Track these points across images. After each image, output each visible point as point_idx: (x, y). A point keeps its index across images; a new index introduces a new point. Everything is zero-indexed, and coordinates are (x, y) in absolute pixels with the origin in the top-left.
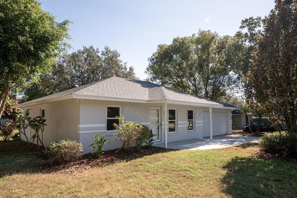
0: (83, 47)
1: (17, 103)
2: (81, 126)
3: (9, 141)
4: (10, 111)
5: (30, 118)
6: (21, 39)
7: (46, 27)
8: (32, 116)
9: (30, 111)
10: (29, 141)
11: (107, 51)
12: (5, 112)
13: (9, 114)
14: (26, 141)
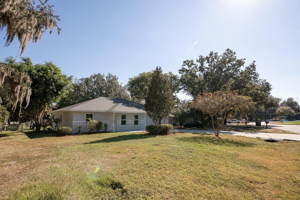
0: (94, 74)
1: (51, 110)
2: (73, 122)
3: (45, 130)
4: (47, 114)
5: (54, 119)
6: (51, 87)
7: (62, 81)
8: (55, 118)
9: (54, 116)
10: (54, 130)
11: (110, 76)
12: (44, 116)
13: (46, 116)
14: (53, 130)
